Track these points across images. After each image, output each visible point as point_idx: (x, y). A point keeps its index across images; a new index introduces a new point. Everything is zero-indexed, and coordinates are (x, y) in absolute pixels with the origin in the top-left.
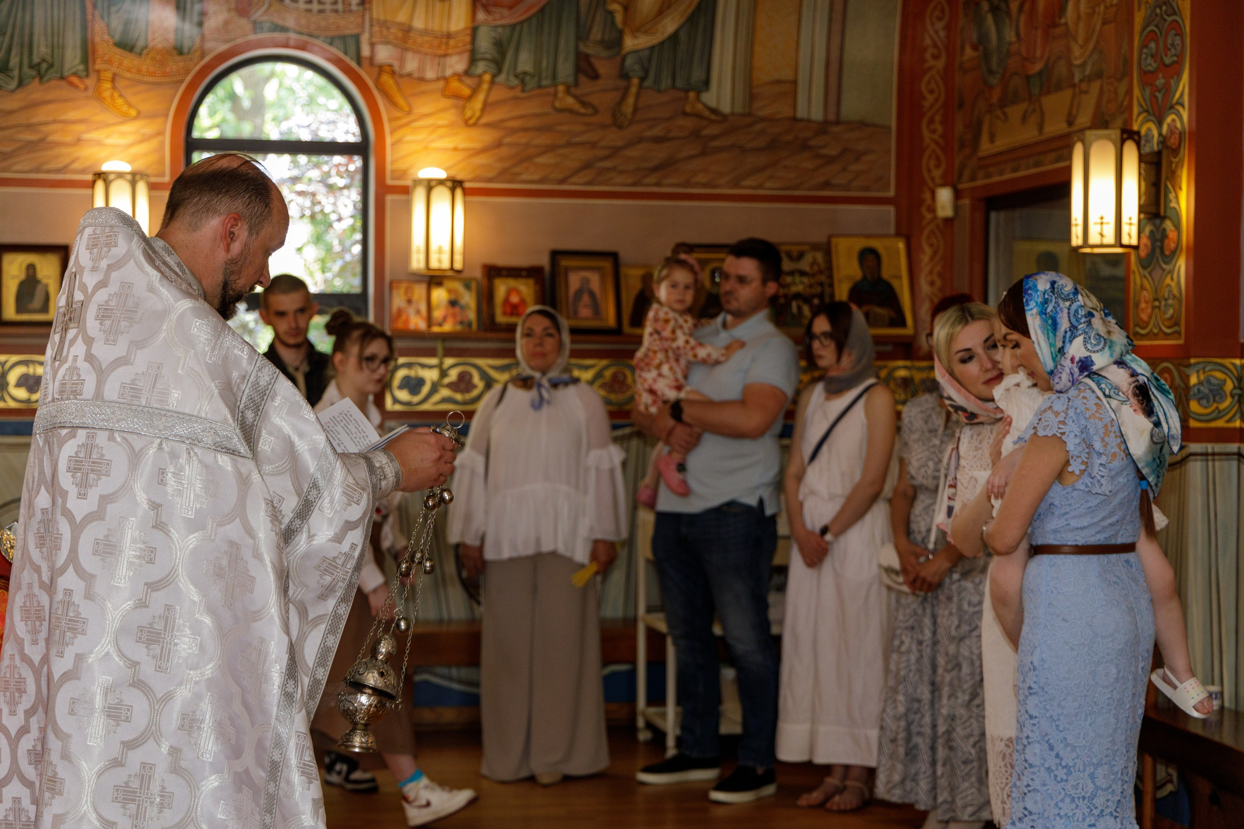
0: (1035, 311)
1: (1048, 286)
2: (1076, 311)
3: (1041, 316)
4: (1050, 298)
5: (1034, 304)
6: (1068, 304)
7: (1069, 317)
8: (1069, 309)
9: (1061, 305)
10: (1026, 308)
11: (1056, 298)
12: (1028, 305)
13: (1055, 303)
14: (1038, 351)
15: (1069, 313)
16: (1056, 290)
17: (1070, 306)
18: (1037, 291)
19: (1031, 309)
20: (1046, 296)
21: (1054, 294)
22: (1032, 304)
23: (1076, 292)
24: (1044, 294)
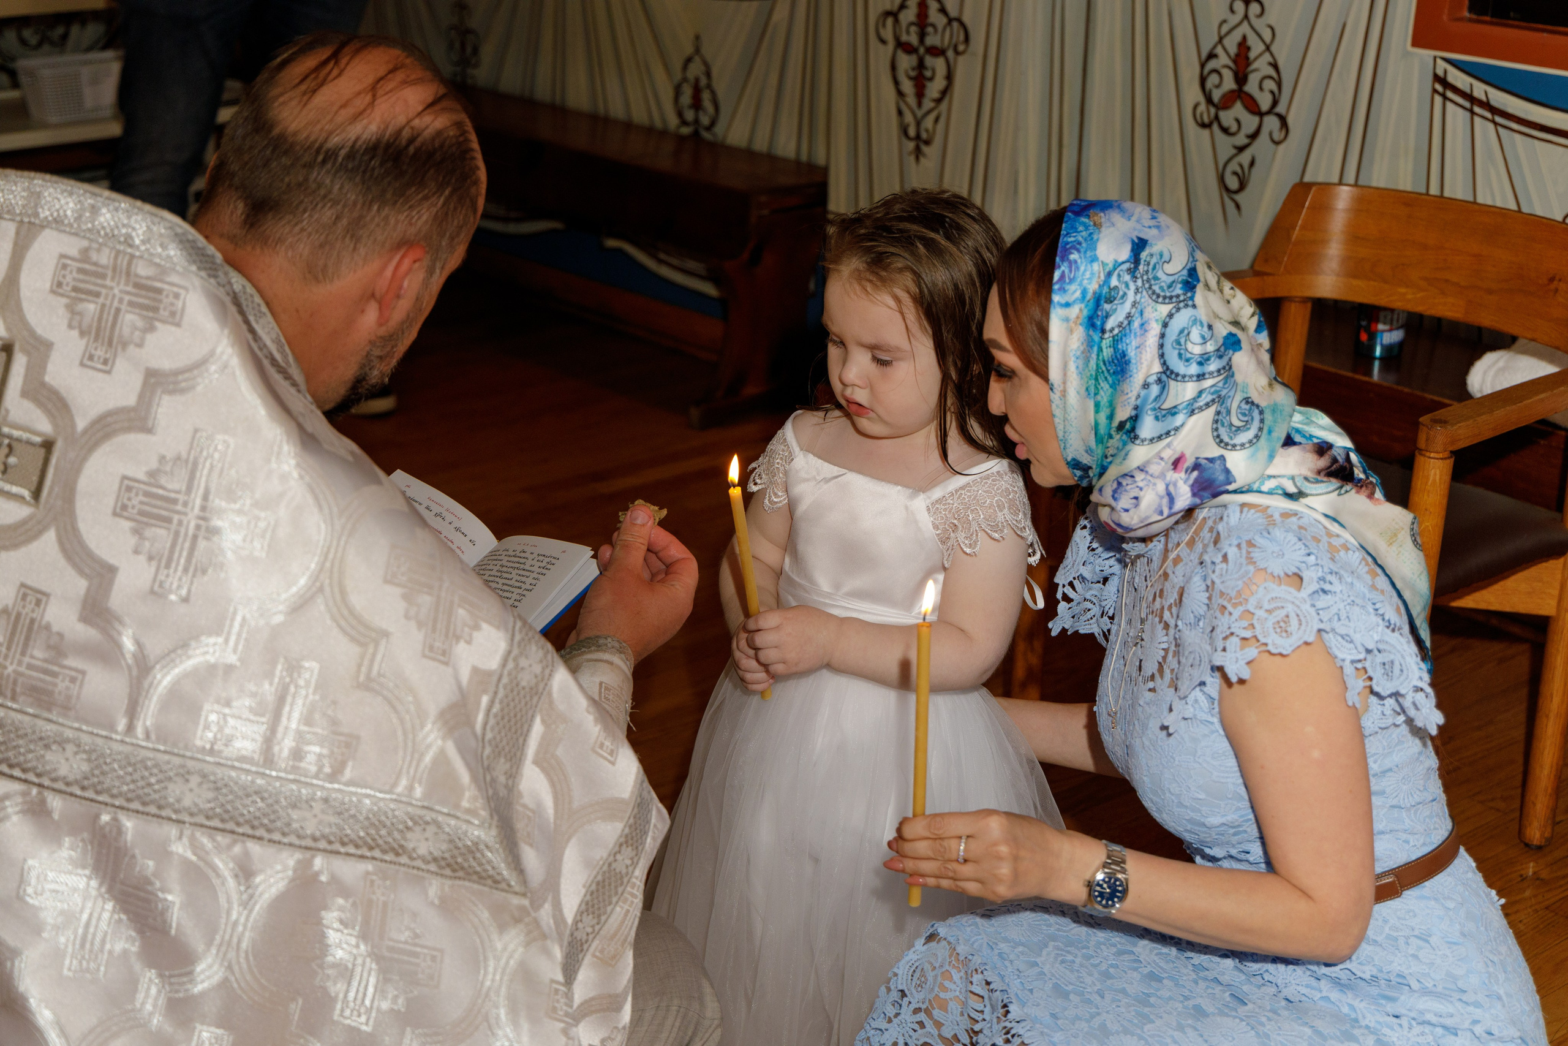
0: (1074, 311)
1: (1125, 253)
2: (1184, 332)
3: (1087, 329)
4: (1122, 287)
5: (1078, 294)
6: (1164, 309)
7: (1161, 346)
8: (1165, 325)
9: (1149, 313)
10: (1056, 298)
11: (1137, 291)
12: (1063, 290)
13: (1134, 304)
14: (1057, 412)
15: (1163, 336)
16: (1141, 267)
17: (1171, 316)
18: (1094, 259)
19: (1067, 305)
20: (1114, 282)
21: (1134, 279)
22: (1074, 291)
23: (1191, 281)
24: (1109, 275)
